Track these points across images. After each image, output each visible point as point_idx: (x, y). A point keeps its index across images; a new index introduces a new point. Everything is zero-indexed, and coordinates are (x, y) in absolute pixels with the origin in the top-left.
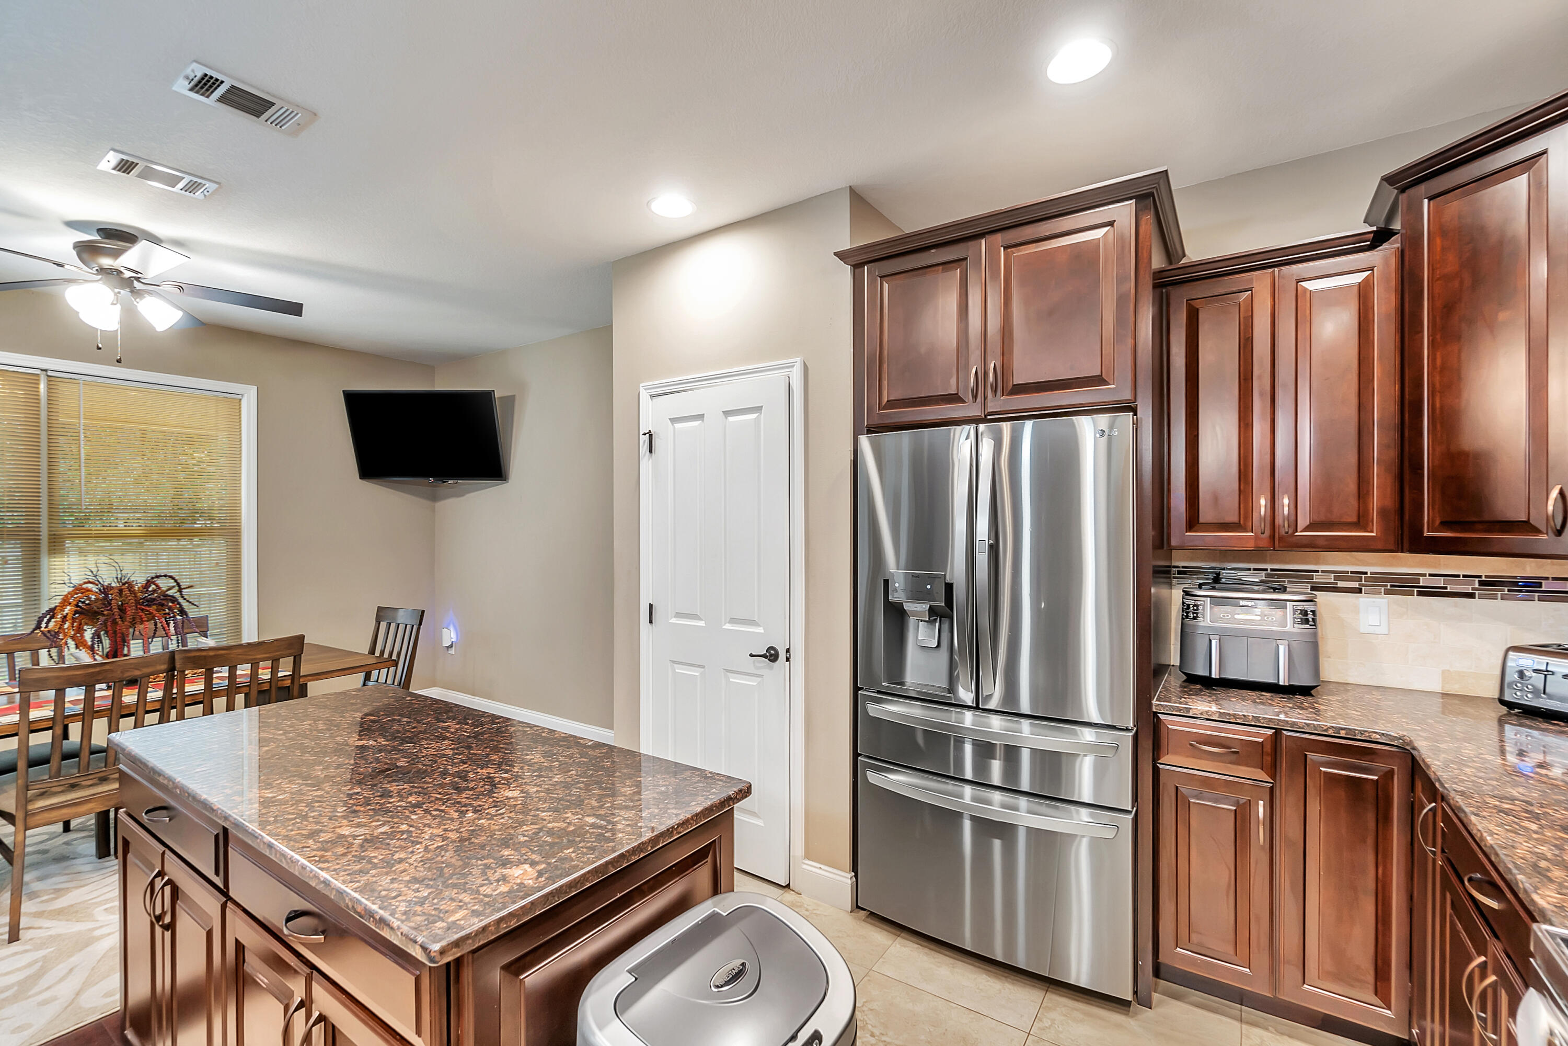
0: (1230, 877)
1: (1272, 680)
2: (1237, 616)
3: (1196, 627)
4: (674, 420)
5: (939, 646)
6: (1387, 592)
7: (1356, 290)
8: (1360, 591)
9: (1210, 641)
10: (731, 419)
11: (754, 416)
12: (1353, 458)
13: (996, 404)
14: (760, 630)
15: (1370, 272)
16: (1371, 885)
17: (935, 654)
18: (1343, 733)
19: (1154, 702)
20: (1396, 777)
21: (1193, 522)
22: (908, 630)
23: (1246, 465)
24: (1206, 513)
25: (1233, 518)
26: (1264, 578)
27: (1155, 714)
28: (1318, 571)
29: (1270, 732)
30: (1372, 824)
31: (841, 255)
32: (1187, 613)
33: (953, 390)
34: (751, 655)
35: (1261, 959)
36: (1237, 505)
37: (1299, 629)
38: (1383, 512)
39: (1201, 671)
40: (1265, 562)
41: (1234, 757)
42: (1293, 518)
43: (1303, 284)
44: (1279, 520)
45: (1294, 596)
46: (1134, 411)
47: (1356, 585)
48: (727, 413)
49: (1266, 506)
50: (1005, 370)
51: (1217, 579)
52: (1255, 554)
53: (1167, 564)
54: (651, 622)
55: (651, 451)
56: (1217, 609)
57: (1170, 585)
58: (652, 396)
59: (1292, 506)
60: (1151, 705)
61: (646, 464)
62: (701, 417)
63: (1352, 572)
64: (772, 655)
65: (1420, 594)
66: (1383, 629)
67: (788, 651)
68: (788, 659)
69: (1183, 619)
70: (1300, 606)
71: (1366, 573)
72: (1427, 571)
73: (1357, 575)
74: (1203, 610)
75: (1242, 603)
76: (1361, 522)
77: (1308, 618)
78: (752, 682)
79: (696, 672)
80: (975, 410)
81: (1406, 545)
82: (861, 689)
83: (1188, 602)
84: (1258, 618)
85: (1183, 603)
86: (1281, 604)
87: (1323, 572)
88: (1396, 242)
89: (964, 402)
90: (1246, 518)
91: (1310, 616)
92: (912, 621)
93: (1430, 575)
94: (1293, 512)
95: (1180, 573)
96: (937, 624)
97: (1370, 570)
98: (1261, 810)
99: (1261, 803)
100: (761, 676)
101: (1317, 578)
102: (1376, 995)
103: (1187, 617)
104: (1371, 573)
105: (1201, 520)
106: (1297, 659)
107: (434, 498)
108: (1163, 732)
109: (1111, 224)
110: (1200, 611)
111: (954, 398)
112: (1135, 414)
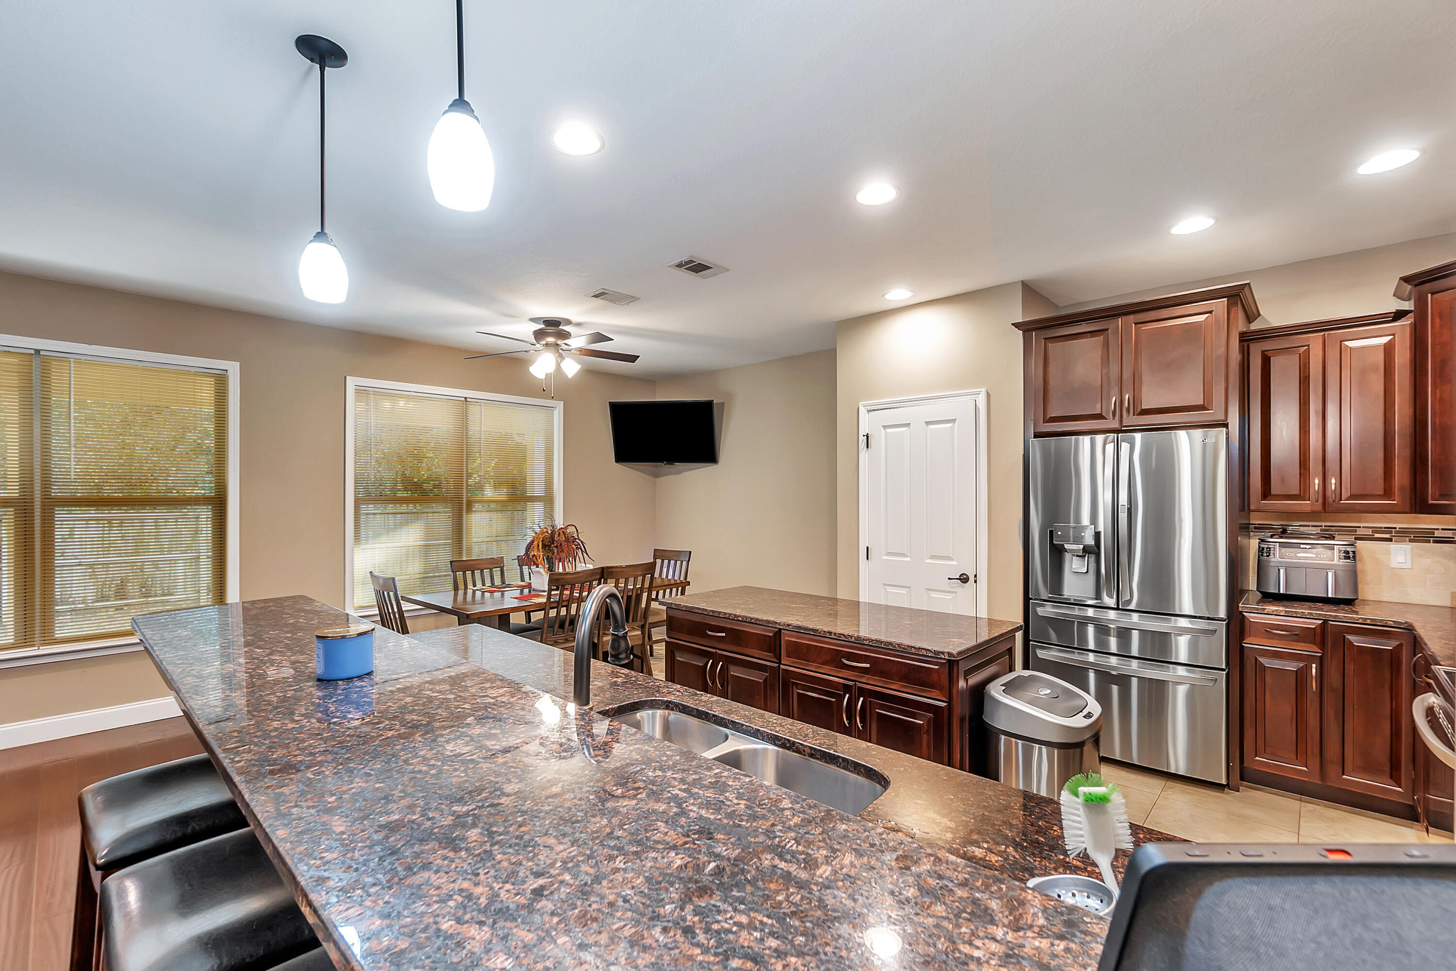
0: (1293, 714)
1: (1323, 595)
2: (1298, 555)
3: (1269, 562)
4: (885, 427)
5: (1087, 572)
6: (1411, 541)
7: (1382, 348)
8: (1390, 540)
9: (1279, 570)
10: (931, 427)
11: (949, 425)
12: (1381, 454)
13: (1130, 420)
14: (955, 563)
15: (1391, 337)
16: (1387, 712)
17: (1085, 576)
18: (1368, 622)
19: (1240, 605)
20: (1404, 647)
21: (1266, 493)
22: (1065, 563)
23: (1305, 458)
24: (1276, 488)
25: (1296, 492)
26: (1319, 532)
27: (1241, 612)
28: (1360, 527)
29: (1320, 622)
30: (1387, 676)
31: (1017, 325)
32: (1262, 553)
33: (1098, 411)
34: (949, 579)
35: (1315, 763)
36: (1298, 485)
37: (1343, 562)
38: (1402, 489)
39: (1272, 590)
40: (1321, 521)
41: (1295, 638)
42: (1338, 492)
43: (1345, 343)
44: (1329, 493)
45: (1339, 543)
46: (1226, 426)
47: (1388, 536)
48: (928, 423)
49: (1319, 485)
50: (1136, 399)
51: (1284, 531)
52: (1312, 516)
53: (1247, 522)
54: (868, 559)
55: (867, 447)
56: (1283, 550)
57: (1249, 537)
58: (869, 411)
59: (1338, 484)
60: (1238, 606)
61: (864, 455)
62: (908, 425)
63: (1385, 528)
64: (964, 579)
65: (1435, 542)
66: (1408, 565)
67: (976, 576)
68: (976, 582)
69: (1259, 557)
70: (1343, 548)
71: (1396, 528)
72: (1440, 527)
73: (1388, 530)
74: (1274, 550)
75: (1302, 546)
76: (1388, 493)
77: (1350, 556)
78: (949, 597)
79: (904, 591)
80: (1115, 425)
81: (1418, 509)
82: (1032, 599)
83: (1262, 546)
84: (1314, 556)
85: (1259, 547)
86: (1331, 548)
87: (1363, 527)
88: (1410, 317)
89: (1106, 419)
90: (1305, 491)
91: (1351, 555)
92: (1067, 556)
93: (1443, 529)
94: (1338, 488)
95: (1255, 528)
96: (1086, 558)
97: (1398, 526)
98: (1314, 670)
99: (1314, 665)
100: (955, 593)
101: (1360, 532)
102: (1391, 778)
103: (1262, 555)
104: (1399, 528)
105: (1272, 492)
106: (1341, 581)
107: (656, 475)
108: (1247, 624)
109: (1210, 312)
110: (1272, 552)
111: (1099, 417)
112: (1228, 428)
